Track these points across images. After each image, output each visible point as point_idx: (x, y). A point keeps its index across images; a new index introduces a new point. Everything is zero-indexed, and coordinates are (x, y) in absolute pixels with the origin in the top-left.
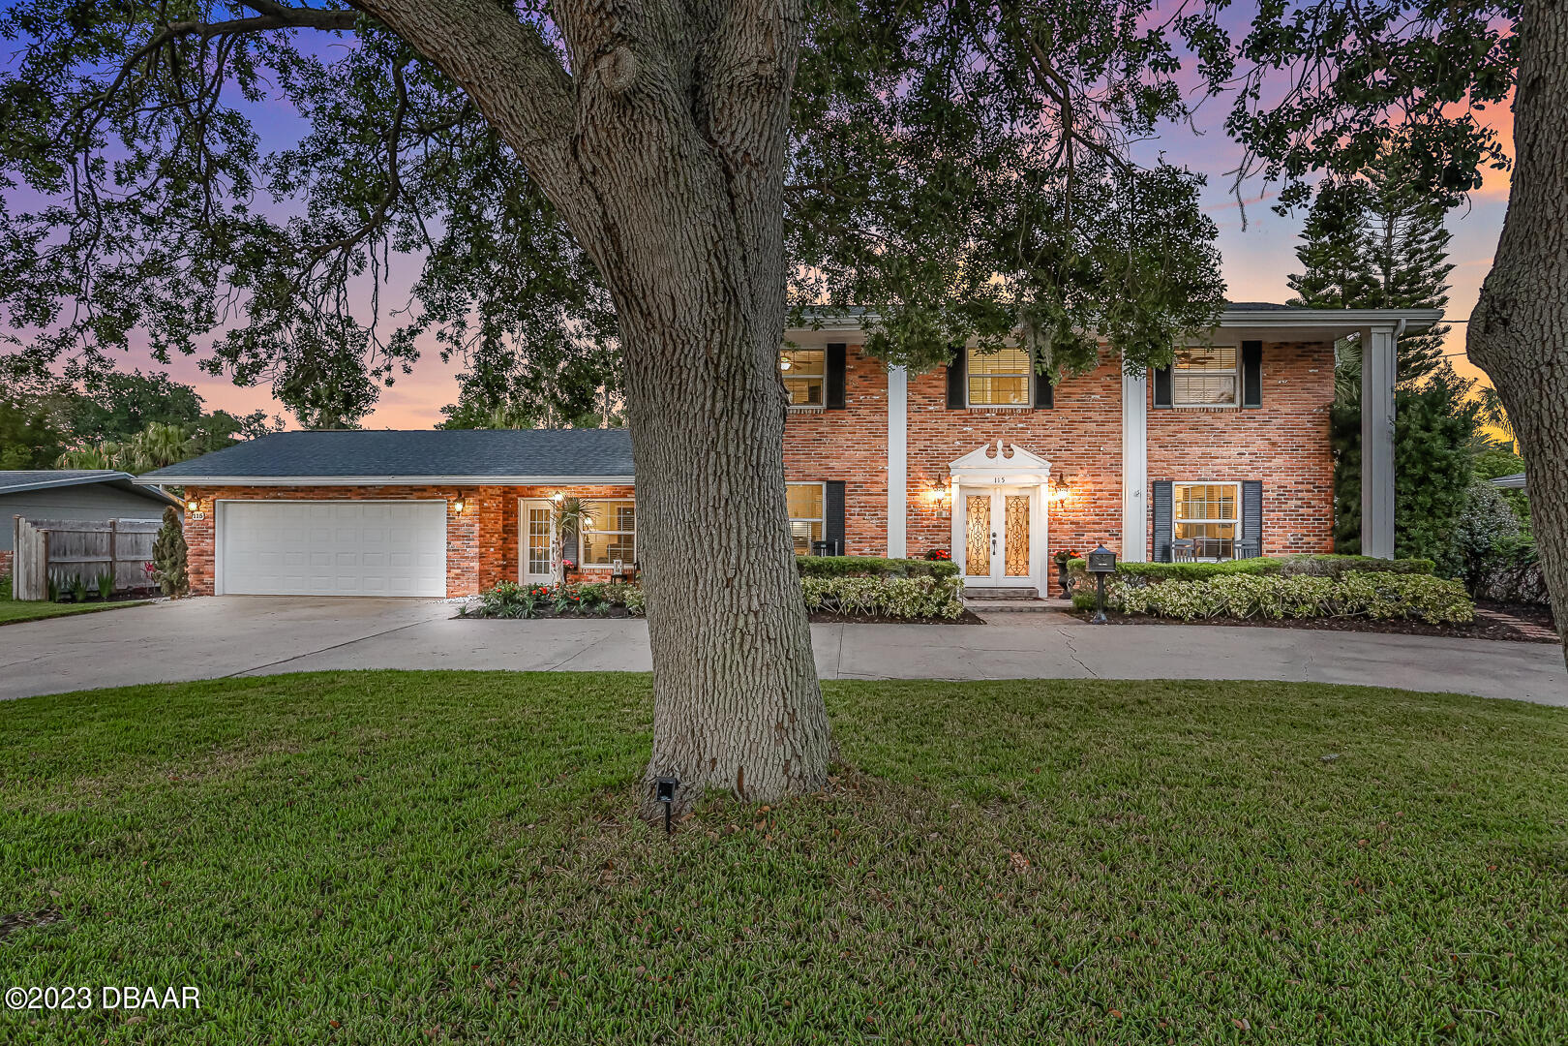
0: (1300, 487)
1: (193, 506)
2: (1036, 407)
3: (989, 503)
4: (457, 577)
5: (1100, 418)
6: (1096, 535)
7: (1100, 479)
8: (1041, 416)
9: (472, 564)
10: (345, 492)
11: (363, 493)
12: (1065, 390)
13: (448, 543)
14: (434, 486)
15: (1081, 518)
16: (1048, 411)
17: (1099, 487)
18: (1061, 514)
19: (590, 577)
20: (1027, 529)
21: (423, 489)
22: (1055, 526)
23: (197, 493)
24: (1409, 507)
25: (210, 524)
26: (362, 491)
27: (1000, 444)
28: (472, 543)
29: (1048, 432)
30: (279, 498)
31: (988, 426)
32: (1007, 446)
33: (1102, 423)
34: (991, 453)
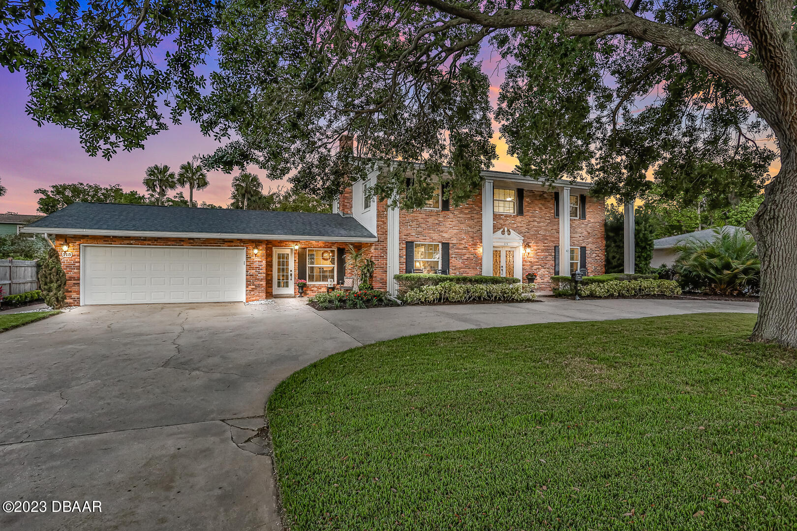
0: (596, 249)
1: (65, 248)
2: (517, 215)
3: (500, 253)
4: (253, 290)
5: (538, 220)
6: (537, 267)
7: (538, 245)
8: (519, 219)
9: (261, 283)
10: (179, 242)
11: (192, 242)
12: (528, 208)
13: (247, 271)
14: (238, 240)
15: (533, 260)
16: (521, 217)
17: (538, 248)
18: (526, 259)
19: (312, 289)
20: (513, 264)
21: (230, 241)
22: (524, 263)
23: (67, 239)
24: (639, 257)
25: (77, 260)
26: (191, 241)
27: (506, 229)
28: (261, 271)
29: (521, 225)
30: (132, 244)
31: (502, 222)
32: (508, 230)
33: (539, 223)
34: (503, 233)
